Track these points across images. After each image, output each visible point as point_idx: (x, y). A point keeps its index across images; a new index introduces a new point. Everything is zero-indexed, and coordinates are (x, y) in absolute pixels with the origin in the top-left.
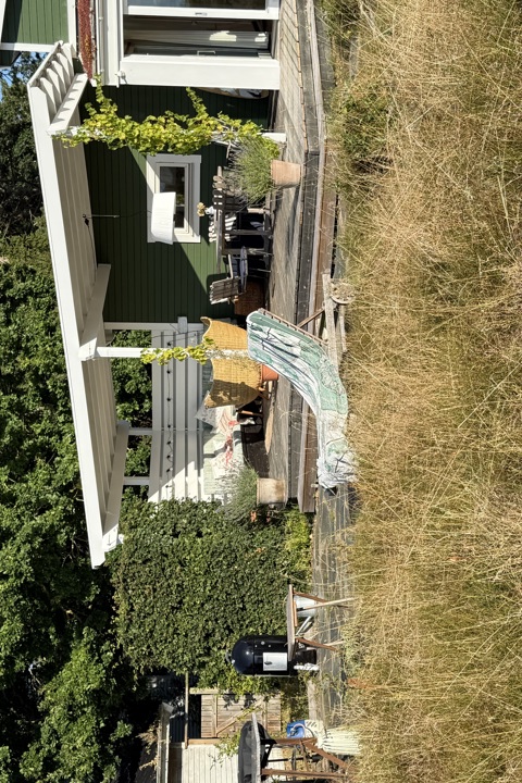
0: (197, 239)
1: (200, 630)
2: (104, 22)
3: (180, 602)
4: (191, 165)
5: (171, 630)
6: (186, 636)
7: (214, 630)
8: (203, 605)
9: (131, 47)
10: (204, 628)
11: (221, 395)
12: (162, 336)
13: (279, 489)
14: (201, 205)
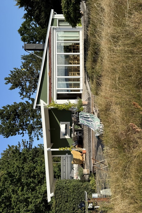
0: (69, 138)
1: (72, 207)
3: (67, 200)
4: (68, 124)
5: (65, 207)
7: (75, 207)
8: (72, 200)
10: (73, 207)
11: (75, 161)
13: (88, 171)
14: (70, 127)
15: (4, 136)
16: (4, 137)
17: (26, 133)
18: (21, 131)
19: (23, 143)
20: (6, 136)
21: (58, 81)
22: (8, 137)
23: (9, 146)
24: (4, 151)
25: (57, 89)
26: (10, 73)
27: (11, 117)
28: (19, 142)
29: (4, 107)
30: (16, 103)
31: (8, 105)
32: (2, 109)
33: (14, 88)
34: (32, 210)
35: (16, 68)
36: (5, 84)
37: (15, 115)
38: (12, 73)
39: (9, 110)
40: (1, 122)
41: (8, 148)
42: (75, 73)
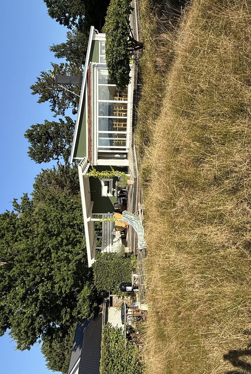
0: (112, 196)
1: (112, 281)
2: (94, 153)
3: (108, 275)
4: (111, 181)
5: (106, 282)
6: (109, 283)
7: (115, 282)
8: (113, 276)
9: (99, 158)
11: (117, 229)
12: (104, 216)
13: (130, 249)
14: (113, 189)
15: (36, 161)
16: (37, 163)
17: (61, 158)
18: (55, 156)
19: (58, 166)
20: (39, 161)
21: (99, 137)
22: (40, 163)
23: (43, 170)
24: (37, 175)
25: (98, 147)
26: (37, 80)
27: (42, 140)
28: (54, 166)
29: (33, 127)
30: (47, 121)
31: (38, 124)
32: (31, 129)
33: (44, 102)
34: (73, 270)
35: (45, 72)
36: (32, 94)
37: (47, 139)
38: (39, 81)
39: (39, 132)
40: (32, 145)
41: (42, 172)
42: (121, 124)
